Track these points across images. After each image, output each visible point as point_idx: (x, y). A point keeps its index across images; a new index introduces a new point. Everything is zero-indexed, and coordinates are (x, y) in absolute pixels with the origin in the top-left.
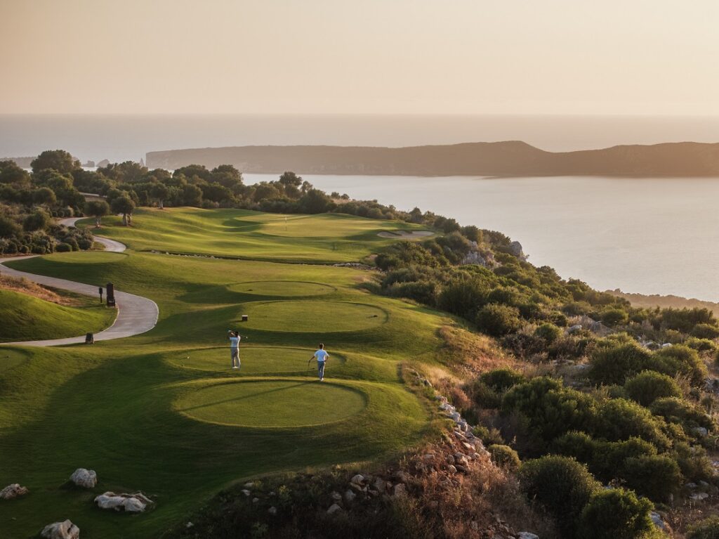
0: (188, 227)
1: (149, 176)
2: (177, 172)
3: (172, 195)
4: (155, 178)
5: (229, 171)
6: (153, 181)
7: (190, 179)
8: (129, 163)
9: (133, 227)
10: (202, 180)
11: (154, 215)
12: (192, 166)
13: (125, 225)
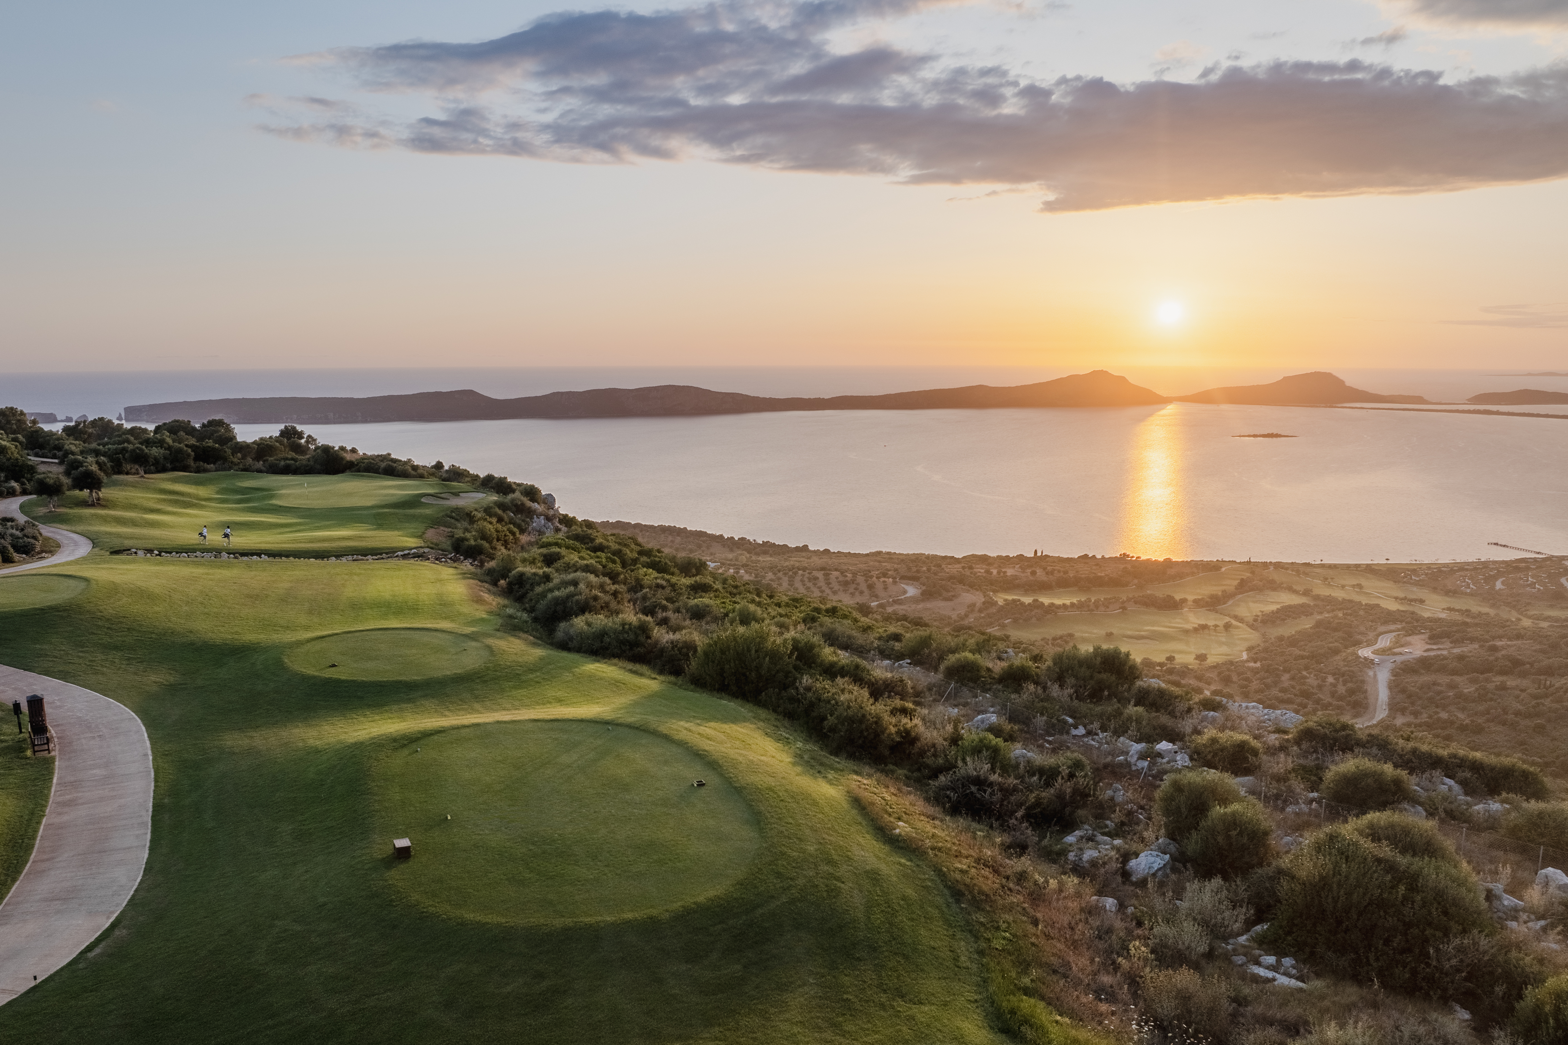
0: (178, 500)
1: (124, 436)
2: (158, 429)
3: (155, 458)
4: (132, 438)
5: (219, 426)
6: (129, 442)
7: (175, 437)
8: (101, 419)
9: (104, 507)
10: (190, 437)
11: (133, 486)
12: (175, 421)
13: (92, 505)
